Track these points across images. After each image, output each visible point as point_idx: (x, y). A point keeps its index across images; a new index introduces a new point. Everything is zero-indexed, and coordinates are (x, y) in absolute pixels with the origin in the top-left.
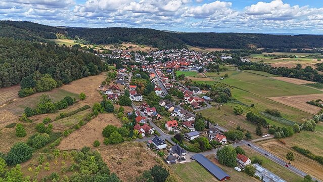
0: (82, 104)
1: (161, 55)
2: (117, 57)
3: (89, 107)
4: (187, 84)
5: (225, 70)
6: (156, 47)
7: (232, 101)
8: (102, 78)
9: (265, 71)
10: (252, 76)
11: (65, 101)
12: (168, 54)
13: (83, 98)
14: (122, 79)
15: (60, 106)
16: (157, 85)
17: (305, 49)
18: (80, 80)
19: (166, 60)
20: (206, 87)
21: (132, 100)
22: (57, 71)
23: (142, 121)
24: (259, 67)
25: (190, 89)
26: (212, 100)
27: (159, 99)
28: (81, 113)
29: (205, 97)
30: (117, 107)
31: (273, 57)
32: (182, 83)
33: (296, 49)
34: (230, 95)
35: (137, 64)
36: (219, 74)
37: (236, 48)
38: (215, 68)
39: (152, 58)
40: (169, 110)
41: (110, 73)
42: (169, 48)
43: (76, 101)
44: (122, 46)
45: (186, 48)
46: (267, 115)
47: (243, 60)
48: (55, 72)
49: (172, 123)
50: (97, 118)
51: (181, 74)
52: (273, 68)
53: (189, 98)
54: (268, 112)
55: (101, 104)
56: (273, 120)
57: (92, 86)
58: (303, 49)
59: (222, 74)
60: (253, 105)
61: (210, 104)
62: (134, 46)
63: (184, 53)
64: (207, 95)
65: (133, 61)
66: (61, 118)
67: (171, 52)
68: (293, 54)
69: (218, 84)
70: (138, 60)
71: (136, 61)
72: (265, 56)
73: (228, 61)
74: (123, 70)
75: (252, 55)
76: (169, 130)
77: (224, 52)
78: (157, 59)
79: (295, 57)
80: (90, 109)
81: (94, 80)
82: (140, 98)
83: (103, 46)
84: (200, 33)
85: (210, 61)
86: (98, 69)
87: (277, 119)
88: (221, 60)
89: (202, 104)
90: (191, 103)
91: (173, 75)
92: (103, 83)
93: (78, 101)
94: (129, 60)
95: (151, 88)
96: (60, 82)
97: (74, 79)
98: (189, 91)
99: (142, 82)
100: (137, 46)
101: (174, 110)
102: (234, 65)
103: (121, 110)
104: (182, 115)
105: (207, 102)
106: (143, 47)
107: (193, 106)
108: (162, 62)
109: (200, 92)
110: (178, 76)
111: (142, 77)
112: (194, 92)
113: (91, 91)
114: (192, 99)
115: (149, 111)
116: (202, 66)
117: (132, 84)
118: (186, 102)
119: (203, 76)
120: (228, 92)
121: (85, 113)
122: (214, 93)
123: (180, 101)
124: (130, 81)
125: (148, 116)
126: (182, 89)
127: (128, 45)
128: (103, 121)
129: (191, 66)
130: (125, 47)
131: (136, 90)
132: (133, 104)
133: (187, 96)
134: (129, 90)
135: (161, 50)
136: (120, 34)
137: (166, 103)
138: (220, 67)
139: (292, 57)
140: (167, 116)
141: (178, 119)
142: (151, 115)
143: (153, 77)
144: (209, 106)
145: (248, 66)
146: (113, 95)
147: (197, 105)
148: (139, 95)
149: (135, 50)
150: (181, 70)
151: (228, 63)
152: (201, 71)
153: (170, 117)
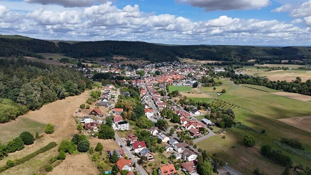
0: (48, 140)
1: (152, 67)
2: (107, 72)
3: (56, 145)
4: (182, 102)
5: (220, 83)
6: (147, 60)
7: (237, 125)
8: (83, 97)
9: (263, 85)
10: (252, 92)
11: (21, 139)
12: (160, 66)
13: (50, 131)
14: (107, 99)
15: (15, 146)
16: (148, 105)
17: (295, 61)
18: (53, 103)
19: (157, 73)
20: (204, 105)
21: (116, 128)
22: (21, 94)
23: (126, 168)
24: (256, 81)
25: (185, 109)
26: (214, 124)
27: (150, 125)
28: (41, 157)
29: (205, 120)
30: (94, 142)
31: (267, 69)
32: (175, 101)
33: (287, 61)
34: (234, 117)
35: (127, 79)
36: (215, 89)
37: (227, 60)
38: (210, 82)
39: (143, 72)
40: (163, 141)
41: (93, 92)
42: (161, 61)
43: (40, 135)
44: (113, 59)
45: (177, 61)
46: (286, 147)
47: (236, 73)
48: (18, 95)
49: (168, 170)
50: (63, 164)
51: (174, 90)
52: (271, 82)
53: (185, 123)
54: (286, 142)
55: (73, 140)
56: (295, 154)
57: (67, 111)
58: (293, 61)
59: (219, 89)
60: (263, 132)
61: (211, 129)
62: (125, 59)
63: (176, 66)
64: (206, 117)
65: (123, 75)
66: (7, 168)
67: (163, 65)
68: (285, 66)
69: (216, 101)
70: (128, 74)
71: (127, 76)
72: (258, 68)
73: (221, 74)
74: (110, 87)
75: (244, 68)
77: (215, 64)
78: (148, 73)
79: (288, 69)
80: (57, 148)
81: (72, 103)
82: (126, 127)
83: (93, 59)
84: (190, 46)
85: (204, 74)
86: (79, 88)
87: (301, 153)
88: (214, 73)
89: (201, 130)
90: (188, 129)
91: (166, 91)
92: (82, 107)
93: (42, 136)
94: (119, 74)
95: (140, 111)
96: (24, 107)
97: (45, 103)
98: (185, 111)
99: (130, 102)
100: (128, 59)
101: (168, 142)
102: (229, 79)
103: (99, 149)
104: (180, 150)
105: (208, 127)
106: (134, 60)
107: (192, 134)
108: (154, 76)
109: (197, 113)
110: (171, 92)
111: (131, 96)
112: (191, 113)
113: (64, 119)
114: (189, 123)
115: (137, 148)
116: (196, 80)
117: (118, 106)
118: (183, 127)
119: (199, 92)
120: (231, 114)
121: (47, 156)
122: (215, 115)
123: (176, 127)
124: (116, 101)
125: (136, 154)
126: (177, 109)
127: (119, 58)
128: (71, 169)
129: (184, 80)
130: (116, 60)
131: (122, 114)
132: (116, 136)
133: (184, 120)
134: (114, 115)
135: (152, 63)
136: (111, 47)
137: (159, 132)
138: (215, 81)
139: (285, 70)
140: (161, 151)
141: (174, 157)
142: (140, 154)
143: (144, 94)
144: (211, 133)
145: (244, 80)
146: (92, 124)
147: (197, 133)
148: (126, 122)
149: (126, 63)
150: (174, 84)
151: (222, 77)
152: (195, 86)
153: (164, 153)
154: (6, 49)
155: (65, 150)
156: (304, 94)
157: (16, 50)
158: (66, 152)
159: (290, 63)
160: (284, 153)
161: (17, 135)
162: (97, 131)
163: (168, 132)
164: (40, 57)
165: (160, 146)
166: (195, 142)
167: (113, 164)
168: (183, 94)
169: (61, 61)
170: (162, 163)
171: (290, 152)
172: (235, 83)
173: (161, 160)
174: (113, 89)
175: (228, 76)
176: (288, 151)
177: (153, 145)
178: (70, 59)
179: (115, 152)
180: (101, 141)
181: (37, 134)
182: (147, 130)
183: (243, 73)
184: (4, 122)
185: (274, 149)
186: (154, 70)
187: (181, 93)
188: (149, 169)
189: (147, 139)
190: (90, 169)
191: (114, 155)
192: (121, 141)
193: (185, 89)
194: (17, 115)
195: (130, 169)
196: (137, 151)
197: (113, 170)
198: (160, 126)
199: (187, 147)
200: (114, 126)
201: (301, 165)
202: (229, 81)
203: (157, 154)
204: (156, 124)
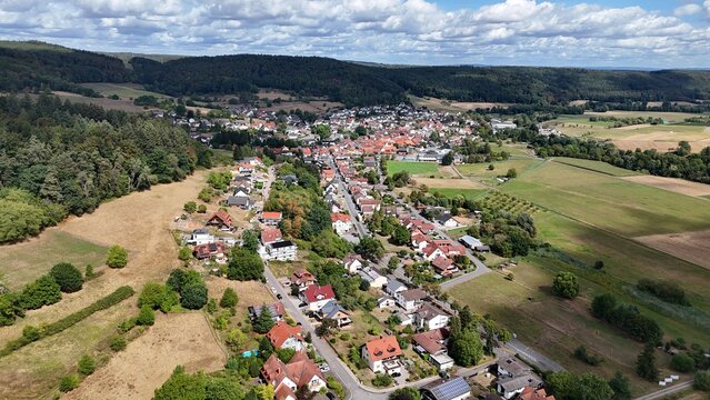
0: (113, 282)
1: (349, 118)
2: (245, 128)
3: (132, 293)
4: (417, 199)
5: (504, 156)
6: (336, 101)
7: (541, 251)
8: (191, 187)
9: (603, 161)
10: (575, 174)
11: (52, 279)
12: (366, 116)
13: (117, 261)
14: (245, 190)
15: (40, 295)
16: (338, 206)
17: (680, 103)
18: (123, 198)
19: (360, 132)
20: (465, 206)
21: (268, 257)
22: (50, 178)
23: (290, 344)
25: (423, 214)
26: (487, 248)
27: (343, 249)
28: (99, 320)
29: (467, 239)
30: (217, 287)
31: (613, 123)
32: (401, 196)
33: (659, 104)
34: (533, 233)
35: (291, 144)
36: (491, 168)
37: (522, 102)
38: (481, 152)
39: (327, 128)
40: (373, 285)
41: (212, 175)
42: (369, 104)
43: (95, 270)
44: (257, 98)
45: (406, 103)
46: (650, 300)
47: (542, 132)
48: (41, 181)
49: (384, 348)
50: (150, 335)
51: (399, 171)
52: (621, 152)
53: (423, 244)
54: (649, 288)
55: (170, 282)
56: (669, 315)
57: (156, 216)
58: (673, 103)
59: (502, 168)
60: (599, 265)
61: (482, 259)
62: (286, 97)
63: (403, 114)
64: (470, 232)
65: (281, 136)
66: (24, 344)
67: (373, 114)
68: (655, 115)
69: (493, 197)
70: (293, 134)
71: (291, 137)
72: (593, 119)
73: (506, 134)
74: (253, 163)
75: (560, 119)
76: (375, 370)
77: (494, 111)
78: (340, 131)
79: (661, 122)
80: (133, 300)
81: (165, 198)
82: (290, 253)
83: (213, 99)
84: (437, 67)
85: (467, 134)
86: (180, 164)
87: (682, 313)
88: (491, 132)
89: (459, 261)
90: (430, 259)
91: (380, 173)
92: (189, 208)
93: (101, 273)
94: (272, 133)
95: (320, 220)
96: (57, 208)
97: (104, 198)
98: (424, 219)
99: (299, 199)
100: (294, 98)
101: (384, 287)
102: (525, 145)
103: (229, 301)
104: (410, 306)
105: (474, 255)
106: (307, 102)
107: (438, 270)
108: (353, 139)
109: (451, 224)
110: (391, 175)
111: (300, 184)
112: (436, 224)
113: (147, 236)
114: (433, 246)
115: (315, 299)
116: (448, 147)
117: (271, 208)
118: (418, 254)
119: (455, 175)
120: (526, 225)
121: (113, 317)
122: (490, 227)
123: (402, 254)
124: (267, 196)
125: (311, 314)
126: (404, 214)
127: (272, 96)
128: (168, 346)
129: (423, 149)
130: (265, 100)
131: (280, 225)
132: (268, 272)
133: (419, 239)
134: (263, 226)
135: (349, 108)
136: (253, 71)
137: (365, 265)
138: (493, 150)
139: (655, 124)
140: (368, 308)
141: (398, 321)
142: (320, 313)
143: (330, 180)
144: (481, 269)
145: (560, 148)
146: (213, 247)
147: (449, 268)
148: (288, 244)
149: (287, 107)
150: (399, 158)
151: (510, 140)
152: (447, 161)
153: (376, 312)
154: (11, 73)
155: (152, 306)
156: (695, 180)
157: (34, 75)
158: (156, 308)
159: (665, 108)
160: (644, 313)
161: (43, 271)
162: (224, 262)
163: (384, 264)
164: (89, 93)
165: (366, 295)
166: (444, 287)
167: (261, 336)
168: (419, 179)
169: (138, 102)
170: (371, 332)
171: (658, 310)
172: (539, 154)
173: (369, 327)
174: (258, 168)
175: (522, 137)
176: (652, 307)
177: (349, 293)
178: (160, 98)
179: (264, 309)
180: (234, 284)
181: (89, 268)
182: (336, 261)
183: (558, 132)
184: (13, 241)
185: (622, 303)
186: (353, 125)
187: (413, 177)
188: (341, 347)
189: (336, 280)
190: (209, 346)
191: (263, 314)
192: (278, 284)
193: (422, 167)
194: (43, 226)
195: (299, 347)
196: (314, 307)
197: (262, 347)
198: (367, 251)
199: (427, 299)
200: (262, 251)
201: (680, 340)
202: (525, 151)
203: (358, 313)
204: (356, 248)
